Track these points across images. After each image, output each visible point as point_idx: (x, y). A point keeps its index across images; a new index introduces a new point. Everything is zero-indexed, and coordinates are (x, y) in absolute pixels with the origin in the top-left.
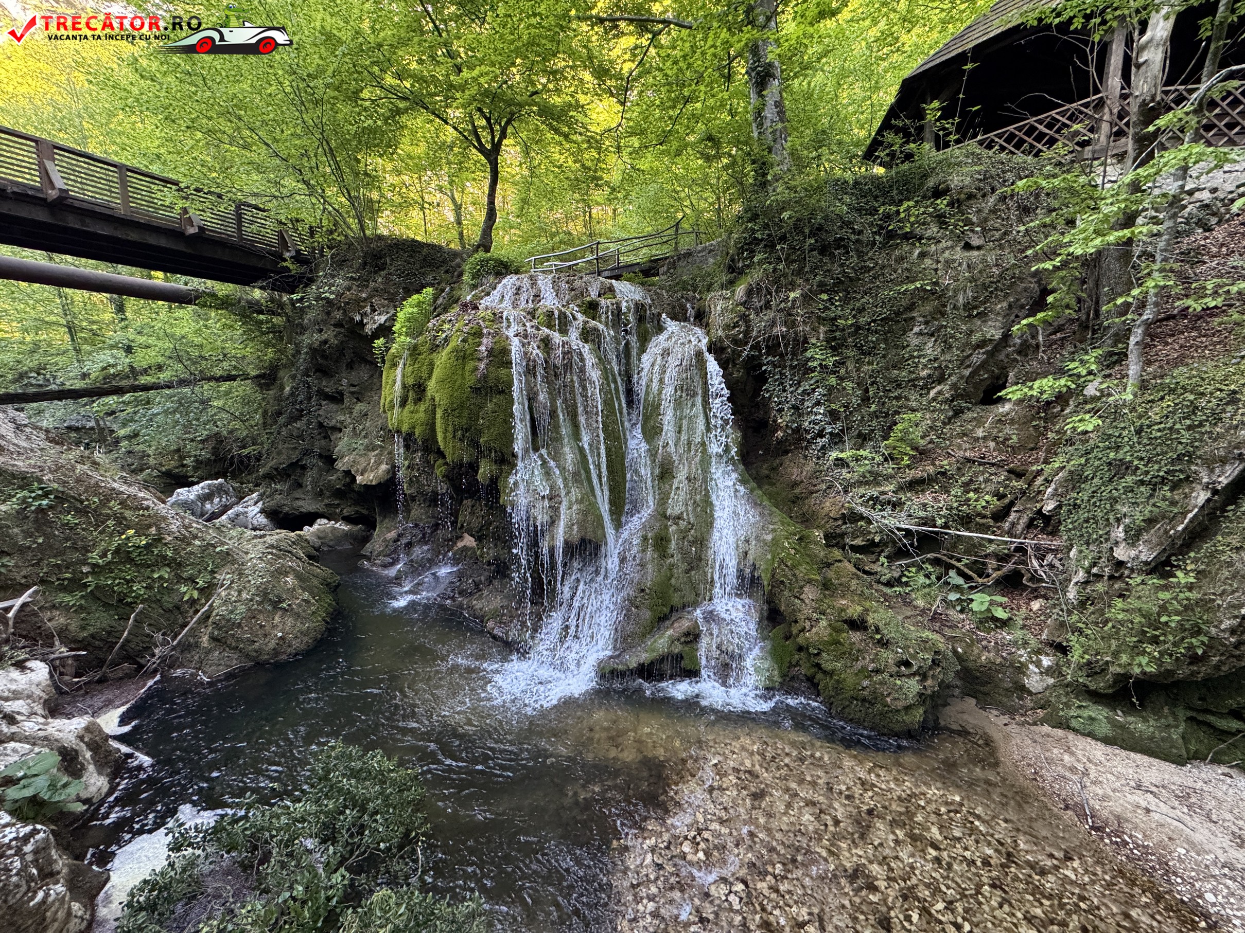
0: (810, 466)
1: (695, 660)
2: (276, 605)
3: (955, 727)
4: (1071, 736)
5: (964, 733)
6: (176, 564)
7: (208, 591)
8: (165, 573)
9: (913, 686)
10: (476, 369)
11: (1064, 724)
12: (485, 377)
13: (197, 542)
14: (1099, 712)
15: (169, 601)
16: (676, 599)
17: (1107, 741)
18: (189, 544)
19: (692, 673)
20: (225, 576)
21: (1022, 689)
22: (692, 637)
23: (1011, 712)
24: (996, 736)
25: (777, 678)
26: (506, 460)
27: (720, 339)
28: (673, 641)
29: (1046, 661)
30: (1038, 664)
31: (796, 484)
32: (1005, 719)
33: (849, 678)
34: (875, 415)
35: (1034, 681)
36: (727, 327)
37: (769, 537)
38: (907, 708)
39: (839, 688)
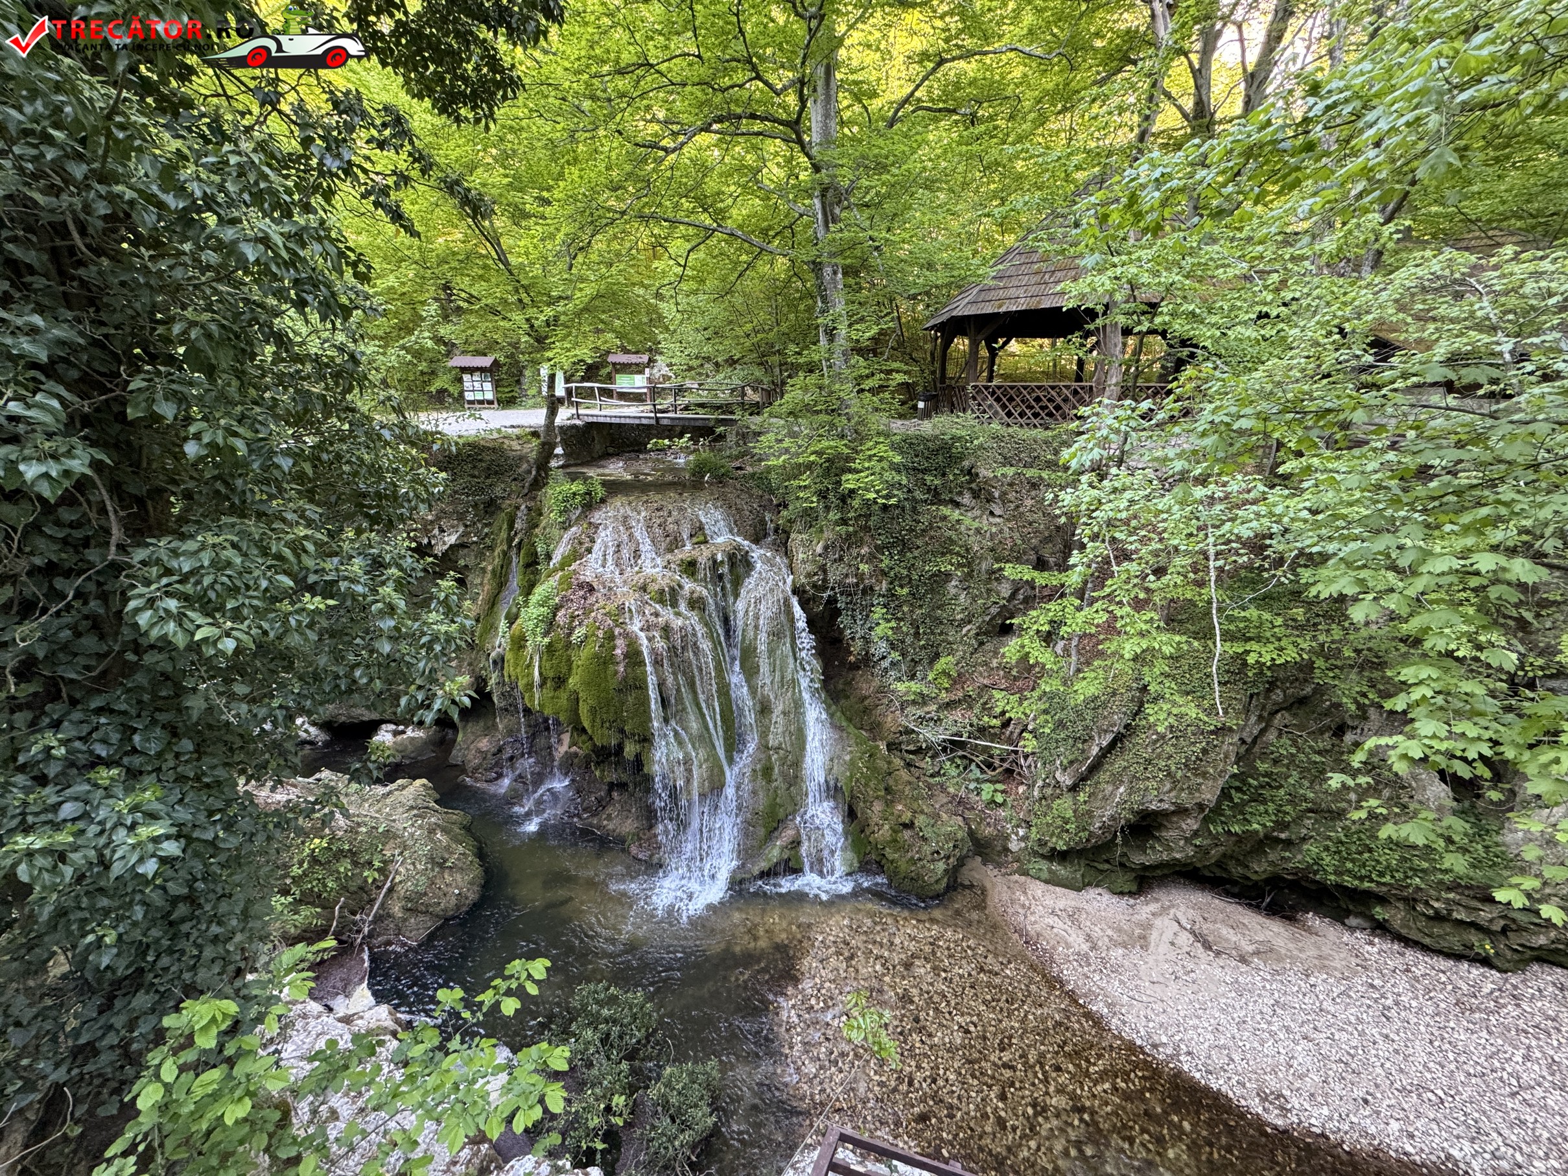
0: (876, 682)
1: (798, 859)
3: (967, 883)
4: (1029, 880)
5: (972, 886)
6: (353, 854)
7: (384, 868)
8: (346, 864)
9: (941, 866)
10: (616, 672)
11: (1025, 873)
12: (625, 679)
13: (364, 829)
14: (1044, 865)
16: (781, 815)
17: (1047, 882)
18: (357, 833)
19: (797, 871)
20: (391, 852)
21: (1006, 850)
22: (796, 843)
23: (999, 865)
24: (988, 885)
25: (856, 865)
26: (646, 740)
27: (803, 585)
28: (783, 848)
29: (1021, 832)
30: (1017, 834)
31: (866, 698)
32: (996, 872)
33: (903, 865)
34: (923, 647)
35: (1014, 845)
36: (809, 575)
37: (847, 758)
38: (937, 882)
39: (896, 873)
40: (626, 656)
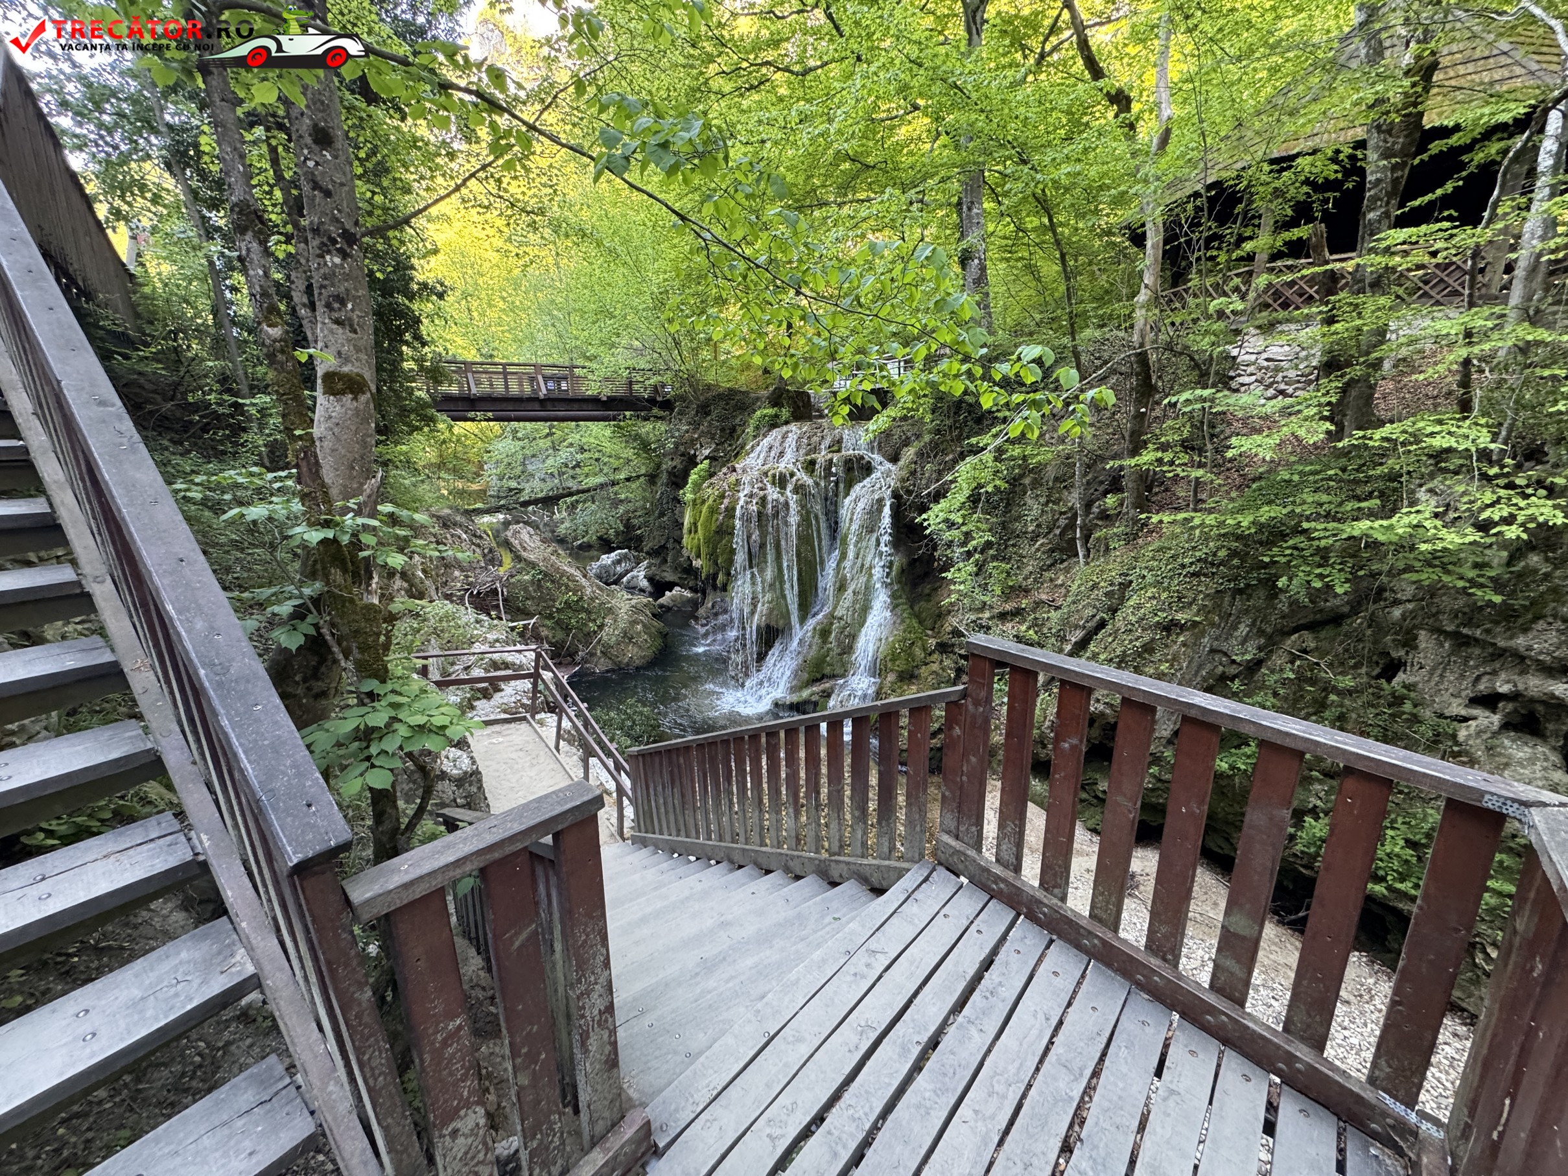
2: (630, 639)
6: (588, 612)
7: (601, 627)
8: (583, 615)
10: (717, 519)
15: (586, 630)
16: (828, 670)
20: (608, 621)
27: (898, 489)
37: (892, 640)
40: (727, 509)
